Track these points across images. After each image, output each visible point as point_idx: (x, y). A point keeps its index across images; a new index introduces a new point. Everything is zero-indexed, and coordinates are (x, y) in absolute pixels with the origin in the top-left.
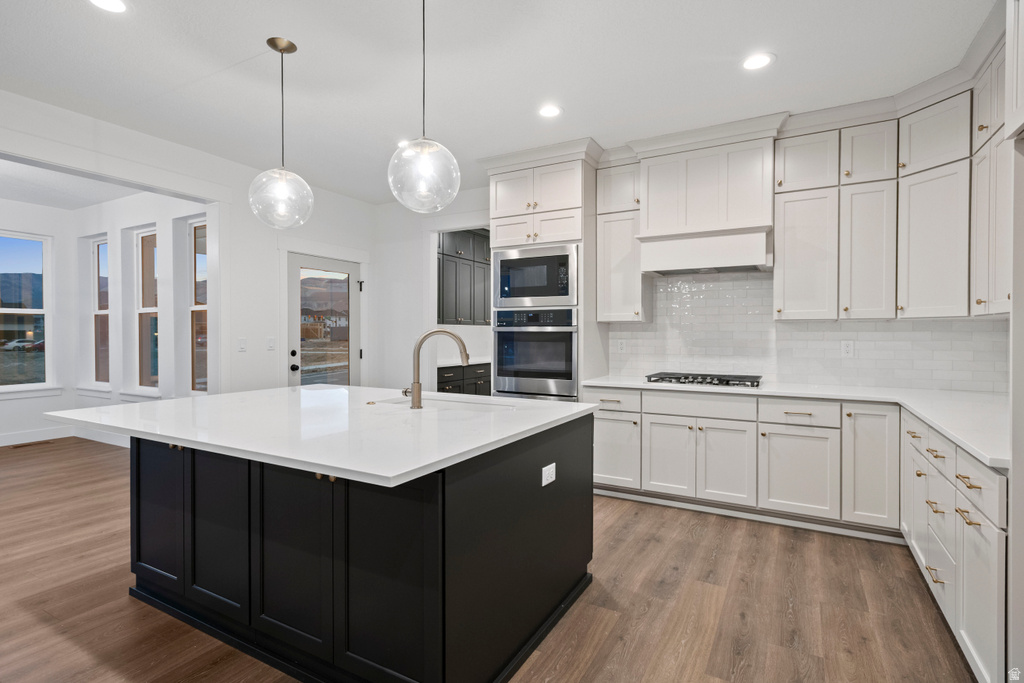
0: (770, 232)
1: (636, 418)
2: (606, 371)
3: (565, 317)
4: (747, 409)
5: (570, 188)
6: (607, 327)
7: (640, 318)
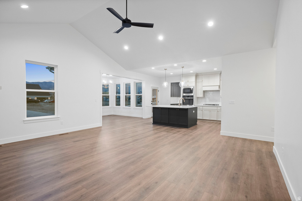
0: (219, 86)
1: (202, 110)
2: (198, 104)
3: (192, 96)
4: (216, 108)
5: (193, 79)
6: (198, 98)
7: (203, 97)
